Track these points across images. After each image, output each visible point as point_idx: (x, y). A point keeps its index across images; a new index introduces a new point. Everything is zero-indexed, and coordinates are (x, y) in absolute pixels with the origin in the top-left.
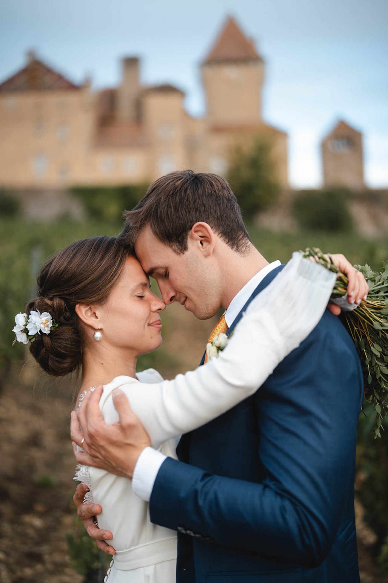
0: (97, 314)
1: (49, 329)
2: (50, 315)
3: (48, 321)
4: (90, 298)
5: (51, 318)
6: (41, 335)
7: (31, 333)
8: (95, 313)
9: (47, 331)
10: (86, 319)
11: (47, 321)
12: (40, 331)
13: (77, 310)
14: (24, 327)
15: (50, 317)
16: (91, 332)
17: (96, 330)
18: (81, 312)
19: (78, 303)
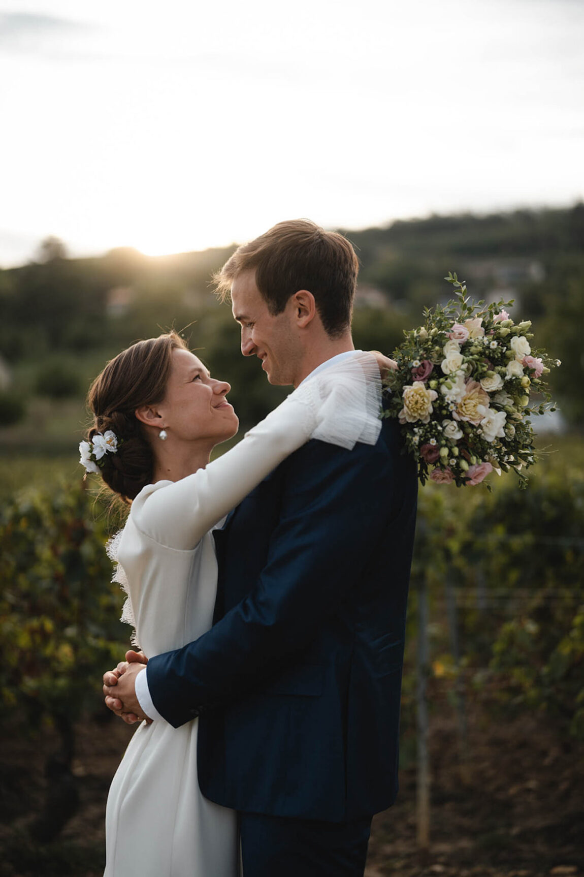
0: (160, 413)
1: (116, 447)
2: (113, 433)
3: (113, 439)
4: (148, 398)
5: (115, 436)
6: (108, 455)
7: (98, 457)
8: (157, 414)
9: (113, 450)
10: (148, 421)
11: (111, 440)
12: (107, 451)
13: (138, 416)
14: (90, 454)
15: (113, 434)
16: (155, 431)
17: (161, 429)
18: (143, 417)
19: (136, 408)
